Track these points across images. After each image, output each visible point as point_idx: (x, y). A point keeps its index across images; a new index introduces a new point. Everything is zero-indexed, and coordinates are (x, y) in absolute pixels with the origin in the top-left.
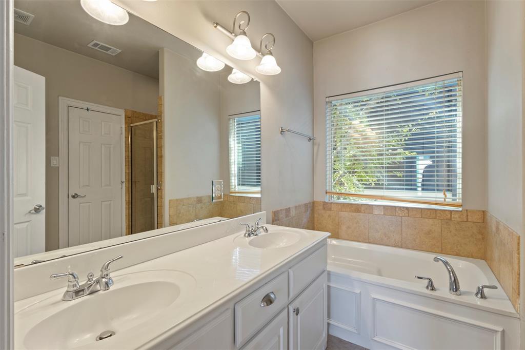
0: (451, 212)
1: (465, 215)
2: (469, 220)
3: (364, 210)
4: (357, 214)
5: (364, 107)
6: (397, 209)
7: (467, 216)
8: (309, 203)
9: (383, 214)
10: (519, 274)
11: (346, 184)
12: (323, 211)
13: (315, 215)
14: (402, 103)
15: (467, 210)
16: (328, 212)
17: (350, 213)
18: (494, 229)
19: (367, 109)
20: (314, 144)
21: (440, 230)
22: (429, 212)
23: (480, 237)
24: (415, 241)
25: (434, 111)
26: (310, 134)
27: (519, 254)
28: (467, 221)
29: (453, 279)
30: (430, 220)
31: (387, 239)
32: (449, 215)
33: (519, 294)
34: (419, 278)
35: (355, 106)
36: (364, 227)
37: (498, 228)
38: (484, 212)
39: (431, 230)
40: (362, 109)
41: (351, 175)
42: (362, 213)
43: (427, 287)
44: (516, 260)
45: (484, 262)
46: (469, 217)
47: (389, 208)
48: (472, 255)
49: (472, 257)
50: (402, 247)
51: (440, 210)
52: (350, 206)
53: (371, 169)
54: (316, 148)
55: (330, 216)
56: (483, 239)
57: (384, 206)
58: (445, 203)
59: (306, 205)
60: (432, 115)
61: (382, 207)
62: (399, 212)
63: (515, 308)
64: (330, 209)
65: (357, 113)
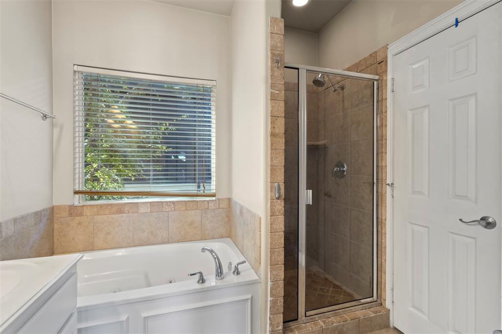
0: (208, 201)
1: (218, 203)
2: (220, 207)
3: (128, 210)
4: (120, 215)
5: (125, 95)
6: (164, 205)
7: (219, 204)
8: (44, 210)
9: (149, 211)
10: (260, 247)
11: (101, 179)
12: (69, 218)
13: (56, 226)
14: (162, 101)
15: (219, 199)
16: (78, 218)
17: (110, 216)
18: (238, 212)
19: (127, 98)
20: (53, 125)
21: (200, 219)
22: (192, 204)
23: (227, 219)
24: (180, 233)
25: (186, 114)
26: (46, 110)
27: (260, 232)
28: (219, 208)
29: (218, 265)
30: (193, 211)
31: (154, 238)
32: (207, 205)
33: (260, 263)
34: (191, 275)
35: (113, 92)
36: (128, 229)
37: (241, 212)
38: (229, 199)
39: (193, 221)
40: (121, 97)
41: (107, 169)
42: (126, 213)
43: (198, 282)
44: (258, 237)
45: (229, 239)
46: (220, 205)
47: (156, 204)
48: (222, 236)
49: (222, 237)
50: (168, 243)
51: (201, 201)
52: (109, 207)
53: (131, 162)
54: (56, 131)
55: (80, 224)
56: (229, 220)
57: (151, 203)
58: (204, 194)
59: (37, 214)
60: (184, 117)
61: (149, 204)
62: (166, 207)
63: (257, 275)
64: (81, 215)
65: (116, 100)
